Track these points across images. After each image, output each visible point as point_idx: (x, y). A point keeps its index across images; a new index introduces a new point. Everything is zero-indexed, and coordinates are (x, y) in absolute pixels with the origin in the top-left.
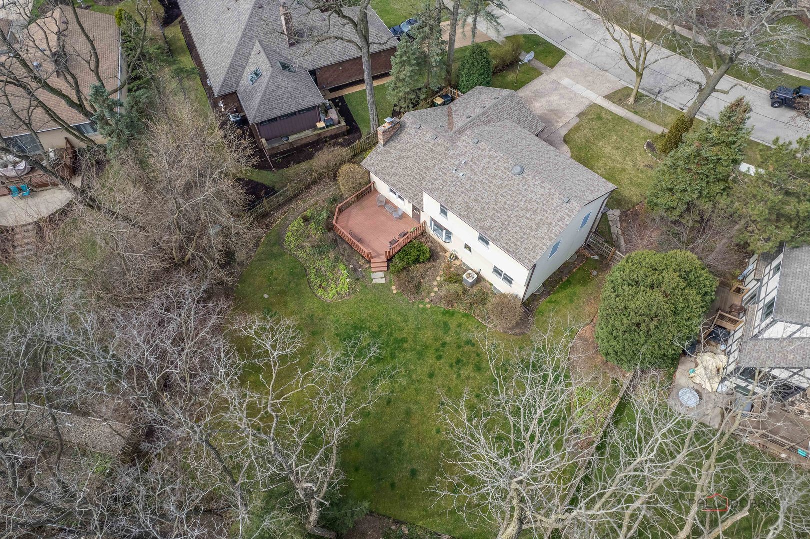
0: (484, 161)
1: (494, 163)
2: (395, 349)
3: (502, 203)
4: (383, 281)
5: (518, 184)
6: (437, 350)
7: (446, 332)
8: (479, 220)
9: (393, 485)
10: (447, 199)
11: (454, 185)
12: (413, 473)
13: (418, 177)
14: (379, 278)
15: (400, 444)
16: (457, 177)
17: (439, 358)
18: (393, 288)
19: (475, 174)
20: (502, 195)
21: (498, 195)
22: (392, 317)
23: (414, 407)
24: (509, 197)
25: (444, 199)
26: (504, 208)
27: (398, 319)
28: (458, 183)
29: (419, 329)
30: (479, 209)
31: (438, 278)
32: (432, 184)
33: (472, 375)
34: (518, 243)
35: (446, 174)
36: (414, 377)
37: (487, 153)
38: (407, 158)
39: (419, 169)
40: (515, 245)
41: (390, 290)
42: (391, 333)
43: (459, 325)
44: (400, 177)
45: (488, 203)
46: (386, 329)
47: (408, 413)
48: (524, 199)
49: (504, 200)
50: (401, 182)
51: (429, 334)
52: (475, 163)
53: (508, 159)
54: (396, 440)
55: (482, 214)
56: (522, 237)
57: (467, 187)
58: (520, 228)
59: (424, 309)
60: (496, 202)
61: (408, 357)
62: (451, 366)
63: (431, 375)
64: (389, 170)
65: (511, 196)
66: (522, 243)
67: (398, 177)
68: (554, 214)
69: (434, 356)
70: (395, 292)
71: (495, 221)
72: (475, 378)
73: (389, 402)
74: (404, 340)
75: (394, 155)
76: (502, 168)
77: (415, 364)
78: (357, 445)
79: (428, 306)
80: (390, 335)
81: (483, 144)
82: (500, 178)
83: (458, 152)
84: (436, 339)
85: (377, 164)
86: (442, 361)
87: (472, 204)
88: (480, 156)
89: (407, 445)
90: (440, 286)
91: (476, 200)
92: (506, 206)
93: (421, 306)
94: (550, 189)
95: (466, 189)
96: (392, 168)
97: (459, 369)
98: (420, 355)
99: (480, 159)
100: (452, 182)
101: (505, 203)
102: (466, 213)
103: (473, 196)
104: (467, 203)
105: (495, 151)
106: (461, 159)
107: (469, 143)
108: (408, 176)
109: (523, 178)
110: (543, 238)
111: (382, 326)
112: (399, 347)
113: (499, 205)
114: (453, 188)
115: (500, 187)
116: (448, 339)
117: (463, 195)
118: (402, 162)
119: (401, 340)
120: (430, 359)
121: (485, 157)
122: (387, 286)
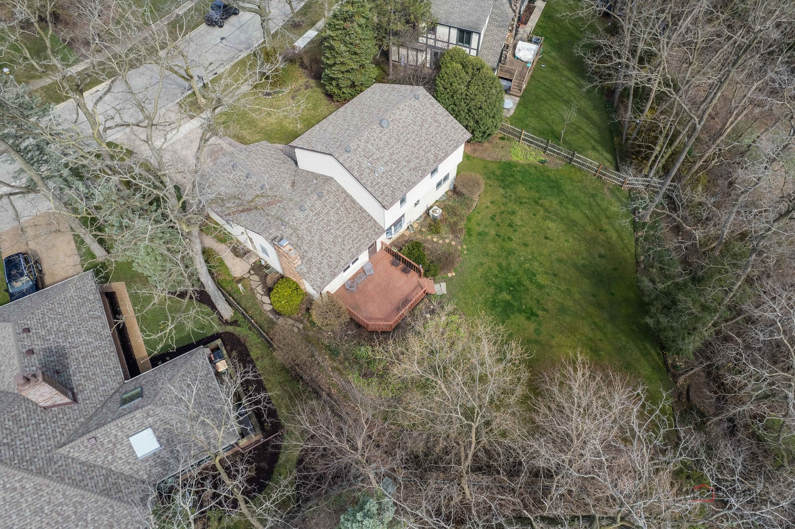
0: (371, 148)
1: (375, 140)
2: (508, 272)
3: (414, 142)
4: (444, 285)
5: (398, 127)
6: (504, 240)
7: (487, 234)
8: (428, 163)
9: (615, 269)
10: (405, 185)
11: (391, 177)
12: (601, 256)
13: (347, 231)
14: (441, 288)
15: (583, 266)
16: (383, 173)
17: (510, 239)
18: (450, 275)
19: (382, 157)
20: (406, 141)
21: (406, 143)
22: (479, 275)
23: (554, 257)
24: (409, 136)
25: (405, 188)
26: (418, 141)
27: (480, 270)
28: (390, 173)
29: (487, 254)
30: (418, 161)
31: (435, 240)
32: (387, 196)
33: (519, 217)
34: (450, 138)
35: (378, 182)
36: (530, 257)
37: (362, 144)
38: (322, 240)
39: (338, 229)
40: (451, 140)
41: (453, 277)
42: (494, 276)
43: (478, 225)
44: (343, 250)
45: (413, 153)
46: (491, 280)
47: (560, 261)
48: (412, 125)
49: (411, 140)
50: (350, 249)
51: (491, 246)
52: (371, 156)
53: (371, 129)
54: (582, 269)
55: (422, 160)
56: (445, 135)
57: (395, 166)
58: (437, 134)
59: (468, 249)
60: (412, 146)
61: (514, 262)
62: (515, 231)
63: (526, 245)
64: (333, 260)
65: (408, 134)
66: (449, 136)
67: (343, 252)
68: (427, 108)
69: (509, 243)
70: (454, 274)
71: (430, 151)
72: (521, 216)
73: (555, 275)
74: (500, 265)
75: (315, 254)
76: (380, 135)
77: (519, 256)
78: (595, 296)
79: (465, 247)
80: (496, 276)
81: (353, 145)
82: (390, 138)
83: (356, 168)
84: (494, 241)
85: (323, 273)
86: (513, 237)
87: (412, 165)
88: (364, 150)
89: (583, 261)
90: (443, 239)
91: (408, 162)
92: (417, 140)
93: (465, 252)
94: (405, 105)
95: (397, 167)
96: (331, 257)
97: (517, 225)
98: (510, 253)
99: (367, 150)
100: (387, 178)
101: (414, 140)
102: (420, 172)
103: (405, 164)
104: (410, 170)
105: (362, 136)
106: (365, 166)
107: (349, 157)
108: (344, 241)
109: (392, 121)
110: (447, 120)
111: (489, 284)
112: (506, 269)
113: (415, 145)
114: (394, 178)
115: (398, 140)
116: (493, 232)
117: (402, 171)
118: (326, 246)
119: (500, 267)
120: (513, 245)
121: (366, 146)
122: (449, 281)
